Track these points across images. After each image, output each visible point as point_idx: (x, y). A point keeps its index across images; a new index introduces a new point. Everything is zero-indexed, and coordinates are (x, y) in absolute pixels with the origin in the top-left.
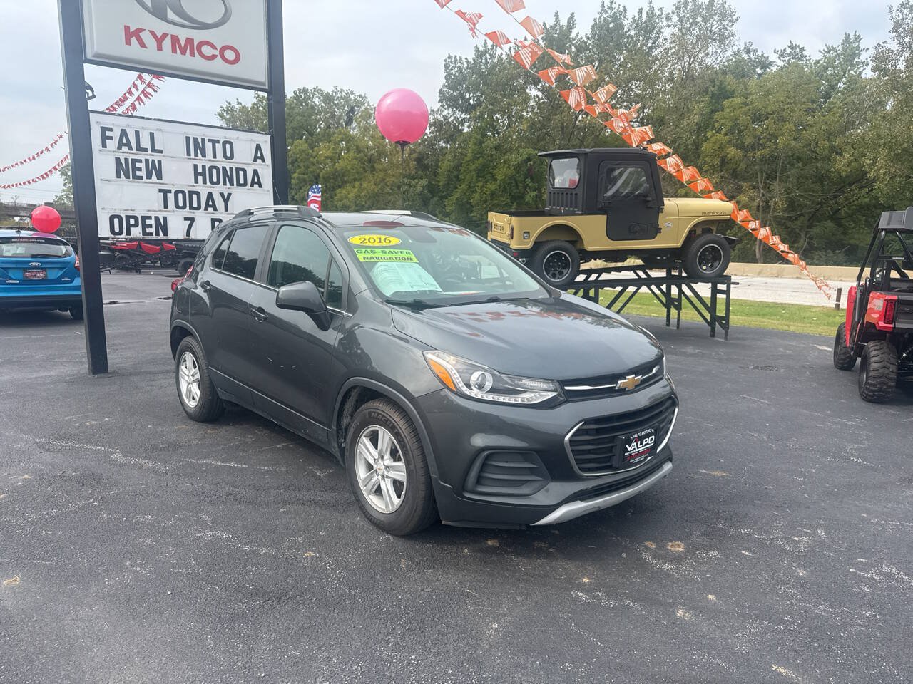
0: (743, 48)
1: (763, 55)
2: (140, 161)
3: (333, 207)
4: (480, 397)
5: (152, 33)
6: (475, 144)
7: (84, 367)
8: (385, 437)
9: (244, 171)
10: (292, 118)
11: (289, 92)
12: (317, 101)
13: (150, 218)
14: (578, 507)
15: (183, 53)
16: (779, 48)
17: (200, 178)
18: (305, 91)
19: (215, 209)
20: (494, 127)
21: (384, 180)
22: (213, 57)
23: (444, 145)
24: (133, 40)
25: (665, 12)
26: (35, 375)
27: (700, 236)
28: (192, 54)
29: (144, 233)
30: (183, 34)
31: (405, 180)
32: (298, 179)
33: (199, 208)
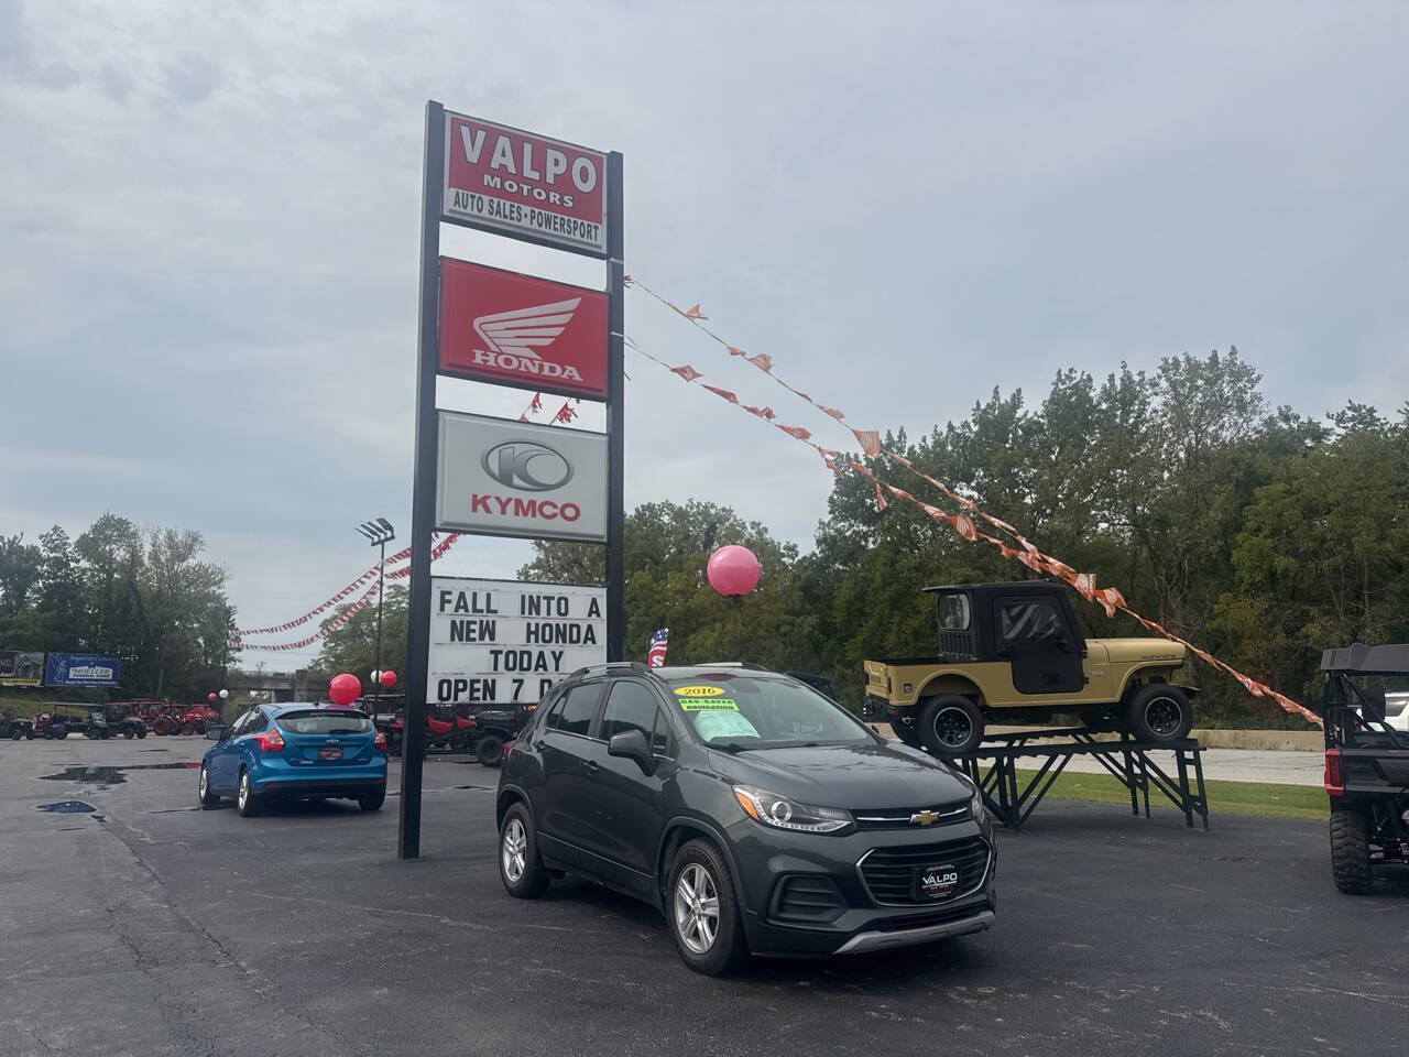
0: (1276, 414)
1: (1310, 422)
2: (475, 623)
3: (683, 659)
4: (779, 825)
5: (498, 499)
6: (885, 564)
7: (395, 853)
8: (701, 873)
9: (578, 627)
10: (631, 543)
11: (629, 511)
12: (666, 519)
13: (478, 681)
14: (876, 936)
15: (525, 514)
16: (1334, 412)
17: (533, 637)
18: (650, 507)
19: (546, 669)
20: (911, 540)
21: (756, 618)
22: (554, 516)
23: (841, 567)
24: (480, 507)
25: (1148, 376)
26: (341, 860)
27: (1146, 686)
28: (534, 515)
29: (472, 698)
30: (526, 497)
31: (787, 617)
32: (637, 623)
33: (529, 669)
